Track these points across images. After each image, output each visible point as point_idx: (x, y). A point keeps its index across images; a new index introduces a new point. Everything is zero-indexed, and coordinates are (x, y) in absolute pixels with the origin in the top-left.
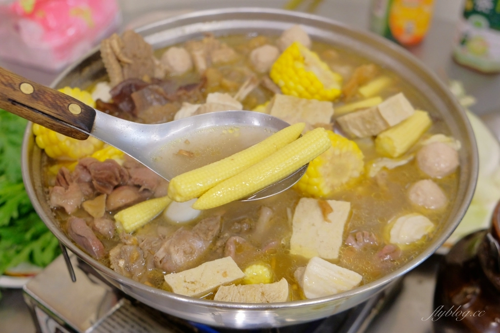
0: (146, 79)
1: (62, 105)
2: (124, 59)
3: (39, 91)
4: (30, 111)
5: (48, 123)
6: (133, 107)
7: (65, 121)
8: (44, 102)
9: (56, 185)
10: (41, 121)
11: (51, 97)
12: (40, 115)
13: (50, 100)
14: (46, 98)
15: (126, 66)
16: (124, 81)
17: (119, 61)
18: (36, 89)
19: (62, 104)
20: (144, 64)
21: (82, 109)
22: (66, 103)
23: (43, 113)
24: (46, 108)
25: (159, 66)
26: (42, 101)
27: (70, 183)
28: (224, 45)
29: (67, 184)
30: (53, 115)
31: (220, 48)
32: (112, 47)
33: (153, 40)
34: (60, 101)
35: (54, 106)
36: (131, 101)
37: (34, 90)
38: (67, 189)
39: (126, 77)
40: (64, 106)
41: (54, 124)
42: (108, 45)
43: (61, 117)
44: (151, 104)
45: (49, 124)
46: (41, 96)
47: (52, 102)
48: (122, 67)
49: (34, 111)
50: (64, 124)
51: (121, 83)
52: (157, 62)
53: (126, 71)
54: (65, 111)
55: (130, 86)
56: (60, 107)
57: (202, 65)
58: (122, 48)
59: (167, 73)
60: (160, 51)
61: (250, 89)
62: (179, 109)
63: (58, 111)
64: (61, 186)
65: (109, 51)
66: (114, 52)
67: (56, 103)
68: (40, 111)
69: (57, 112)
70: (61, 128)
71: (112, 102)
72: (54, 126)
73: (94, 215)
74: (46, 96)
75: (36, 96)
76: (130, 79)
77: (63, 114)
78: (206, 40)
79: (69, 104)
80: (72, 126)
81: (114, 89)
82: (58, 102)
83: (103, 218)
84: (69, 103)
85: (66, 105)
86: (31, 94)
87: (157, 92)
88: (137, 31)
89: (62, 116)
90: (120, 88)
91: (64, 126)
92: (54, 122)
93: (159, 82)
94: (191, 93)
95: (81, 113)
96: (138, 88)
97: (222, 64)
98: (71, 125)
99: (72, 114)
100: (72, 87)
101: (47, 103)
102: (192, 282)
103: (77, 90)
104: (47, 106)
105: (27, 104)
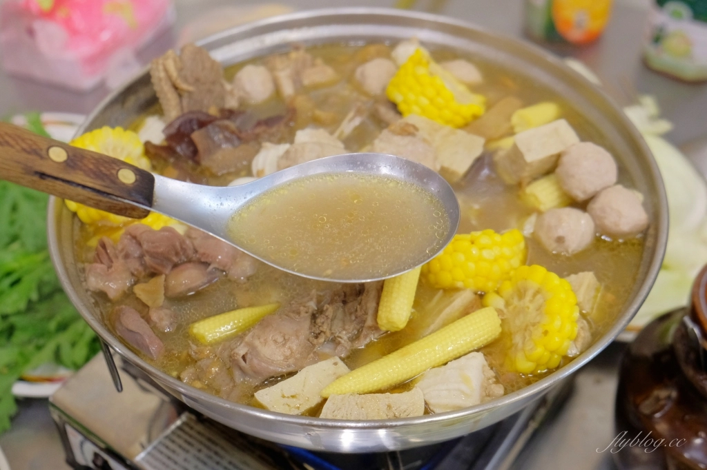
0: (213, 111)
1: (108, 173)
2: (183, 86)
3: (74, 156)
4: (66, 186)
5: (93, 199)
6: (195, 152)
7: (116, 194)
8: (84, 171)
9: (95, 261)
10: (81, 198)
11: (93, 163)
12: (80, 190)
13: (91, 166)
14: (85, 165)
15: (185, 95)
16: (183, 115)
17: (176, 88)
18: (70, 154)
19: (109, 170)
20: (210, 91)
21: (136, 175)
22: (113, 169)
23: (84, 187)
24: (88, 179)
25: (231, 93)
26: (81, 170)
27: (114, 260)
28: (319, 61)
29: (111, 261)
30: (98, 187)
31: (313, 65)
32: (166, 70)
33: (221, 55)
34: (105, 167)
35: (98, 175)
36: (192, 143)
37: (68, 156)
38: (110, 267)
39: (186, 110)
40: (112, 173)
41: (100, 201)
42: (161, 67)
44: (219, 146)
45: (94, 202)
46: (79, 163)
47: (95, 170)
48: (180, 96)
49: (71, 185)
50: (114, 200)
51: (178, 118)
52: (228, 87)
53: (185, 101)
54: (114, 180)
55: (191, 121)
56: (106, 175)
58: (180, 70)
59: (242, 102)
60: (231, 70)
61: (357, 121)
62: (257, 152)
64: (102, 263)
65: (162, 74)
66: (169, 77)
67: (101, 171)
68: (79, 185)
69: (104, 184)
70: (111, 205)
71: (165, 144)
72: (102, 204)
73: (149, 304)
74: (85, 162)
75: (72, 164)
76: (191, 112)
77: (112, 185)
79: (118, 171)
80: (127, 201)
81: (169, 126)
82: (103, 169)
83: (161, 308)
84: (117, 168)
85: (114, 172)
86: (65, 161)
87: (226, 128)
88: (200, 43)
89: (111, 188)
90: (176, 126)
91: (115, 202)
93: (229, 114)
94: (274, 129)
95: (136, 181)
96: (202, 124)
97: (315, 87)
98: (125, 199)
99: (124, 184)
100: (113, 127)
101: (88, 172)
102: (293, 397)
103: (119, 130)
104: (88, 176)
105: (61, 175)
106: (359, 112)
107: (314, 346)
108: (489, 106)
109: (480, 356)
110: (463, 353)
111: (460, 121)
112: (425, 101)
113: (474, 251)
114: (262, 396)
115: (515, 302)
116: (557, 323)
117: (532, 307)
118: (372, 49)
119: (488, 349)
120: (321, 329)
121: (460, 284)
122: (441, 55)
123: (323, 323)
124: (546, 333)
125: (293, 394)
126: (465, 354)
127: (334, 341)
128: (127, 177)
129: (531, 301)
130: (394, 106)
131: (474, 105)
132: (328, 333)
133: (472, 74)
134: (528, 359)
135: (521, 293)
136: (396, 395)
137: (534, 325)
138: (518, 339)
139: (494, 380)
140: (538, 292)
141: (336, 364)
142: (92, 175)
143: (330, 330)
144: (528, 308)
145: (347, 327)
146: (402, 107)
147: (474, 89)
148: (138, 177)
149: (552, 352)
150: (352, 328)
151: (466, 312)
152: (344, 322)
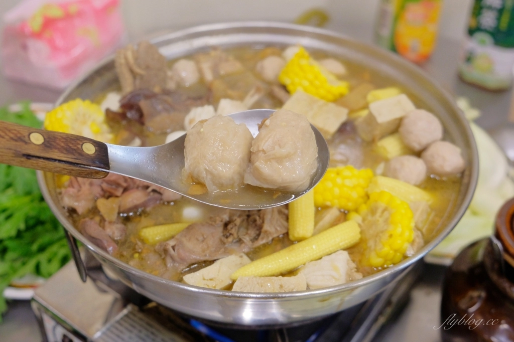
0: (157, 90)
1: (75, 148)
2: (138, 70)
3: (49, 138)
4: (47, 162)
5: (67, 169)
6: (141, 115)
7: (84, 163)
8: (58, 149)
9: (69, 187)
10: (58, 169)
11: (63, 142)
12: (57, 163)
13: (63, 144)
14: (58, 144)
15: (138, 78)
17: (132, 71)
18: (46, 137)
19: (75, 146)
21: (95, 146)
22: (79, 144)
23: (60, 161)
24: (62, 155)
25: (172, 78)
26: (56, 148)
28: (231, 58)
30: (70, 160)
31: (227, 60)
32: (126, 58)
34: (72, 144)
35: (69, 151)
36: (139, 110)
37: (44, 139)
39: (137, 88)
40: (78, 148)
41: (73, 170)
42: (122, 55)
43: (80, 161)
44: (159, 113)
45: (68, 171)
46: (53, 143)
47: (65, 147)
48: (135, 78)
49: (51, 161)
52: (169, 73)
53: (138, 81)
54: (81, 153)
55: (139, 94)
56: (75, 150)
57: (209, 76)
61: (256, 98)
63: (74, 155)
64: (74, 188)
65: (123, 61)
66: (127, 63)
67: (70, 147)
68: (55, 160)
70: (80, 171)
71: (120, 111)
72: (73, 172)
74: (58, 142)
75: (48, 145)
76: (140, 89)
77: (80, 157)
78: (213, 53)
79: (82, 145)
80: (92, 167)
81: (124, 98)
82: (71, 145)
84: (81, 143)
85: (79, 146)
86: (43, 143)
87: (165, 101)
89: (79, 159)
92: (73, 167)
95: (96, 151)
96: (147, 97)
98: (90, 166)
99: (88, 155)
100: (84, 99)
101: (61, 150)
102: (211, 280)
103: (87, 102)
104: (62, 153)
105: (42, 155)
106: (258, 90)
107: (224, 244)
108: (351, 89)
109: (345, 254)
110: (333, 251)
111: (331, 97)
112: (306, 83)
113: (339, 180)
114: (188, 278)
115: (370, 218)
116: (399, 230)
117: (381, 220)
118: (269, 51)
119: (351, 249)
120: (230, 232)
121: (328, 203)
122: (318, 55)
123: (232, 228)
124: (391, 236)
125: (211, 278)
126: (335, 252)
127: (240, 241)
128: (89, 149)
129: (381, 216)
130: (284, 88)
131: (341, 87)
132: (235, 235)
133: (339, 68)
134: (379, 256)
135: (373, 211)
136: (286, 278)
137: (382, 232)
138: (371, 243)
139: (356, 270)
140: (385, 210)
141: (241, 257)
142: (65, 152)
143: (237, 233)
144: (378, 221)
145: (249, 232)
146: (290, 88)
147: (340, 78)
148: (96, 147)
149: (396, 251)
150: (252, 232)
151: (335, 223)
152: (247, 229)
